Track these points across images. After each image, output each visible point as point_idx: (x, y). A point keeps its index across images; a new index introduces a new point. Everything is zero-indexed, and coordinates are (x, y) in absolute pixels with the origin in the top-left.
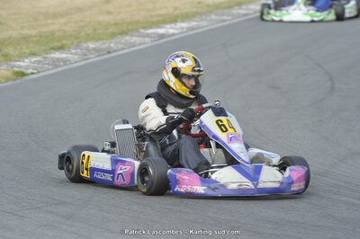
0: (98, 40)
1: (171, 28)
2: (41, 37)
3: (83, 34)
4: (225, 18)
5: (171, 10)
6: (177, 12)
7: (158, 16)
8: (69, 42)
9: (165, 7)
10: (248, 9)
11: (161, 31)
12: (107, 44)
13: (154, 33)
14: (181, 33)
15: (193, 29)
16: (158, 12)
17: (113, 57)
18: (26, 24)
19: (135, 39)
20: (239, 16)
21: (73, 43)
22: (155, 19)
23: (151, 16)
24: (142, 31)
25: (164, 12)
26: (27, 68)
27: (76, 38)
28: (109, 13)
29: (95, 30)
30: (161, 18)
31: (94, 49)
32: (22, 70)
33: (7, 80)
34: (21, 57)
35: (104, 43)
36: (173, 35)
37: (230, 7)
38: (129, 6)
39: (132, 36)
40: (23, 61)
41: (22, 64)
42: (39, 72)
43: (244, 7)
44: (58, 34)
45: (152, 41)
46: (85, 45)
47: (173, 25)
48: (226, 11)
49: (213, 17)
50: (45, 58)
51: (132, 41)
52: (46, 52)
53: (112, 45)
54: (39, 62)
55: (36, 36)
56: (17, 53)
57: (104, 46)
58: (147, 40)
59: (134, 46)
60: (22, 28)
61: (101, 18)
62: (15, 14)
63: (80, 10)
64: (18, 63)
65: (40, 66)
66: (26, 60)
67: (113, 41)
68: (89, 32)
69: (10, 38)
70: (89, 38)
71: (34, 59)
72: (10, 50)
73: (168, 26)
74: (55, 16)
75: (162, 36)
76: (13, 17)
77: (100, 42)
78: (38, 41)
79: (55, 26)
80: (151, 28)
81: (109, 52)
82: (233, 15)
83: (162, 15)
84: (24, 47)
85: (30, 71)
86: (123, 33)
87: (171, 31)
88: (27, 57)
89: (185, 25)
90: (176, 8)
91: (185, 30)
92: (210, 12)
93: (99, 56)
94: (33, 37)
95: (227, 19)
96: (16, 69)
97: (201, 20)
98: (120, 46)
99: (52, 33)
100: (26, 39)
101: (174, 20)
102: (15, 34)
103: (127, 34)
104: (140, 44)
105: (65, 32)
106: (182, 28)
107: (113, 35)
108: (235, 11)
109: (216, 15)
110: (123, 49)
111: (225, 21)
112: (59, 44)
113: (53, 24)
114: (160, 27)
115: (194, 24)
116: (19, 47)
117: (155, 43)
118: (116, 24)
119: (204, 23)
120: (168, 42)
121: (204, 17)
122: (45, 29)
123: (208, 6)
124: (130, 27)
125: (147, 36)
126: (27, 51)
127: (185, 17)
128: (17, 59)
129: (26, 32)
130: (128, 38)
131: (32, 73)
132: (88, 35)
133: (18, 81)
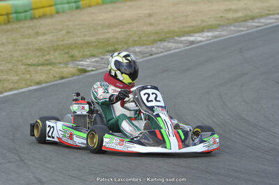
0: (143, 45)
1: (200, 36)
2: (99, 42)
3: (131, 40)
4: (242, 29)
5: (199, 22)
6: (204, 24)
7: (189, 27)
8: (120, 47)
9: (195, 21)
10: (259, 22)
11: (191, 39)
12: (150, 49)
13: (186, 40)
14: (207, 40)
15: (216, 37)
16: (189, 24)
17: (154, 59)
18: (87, 33)
19: (170, 45)
20: (253, 27)
21: (123, 47)
22: (187, 29)
23: (184, 27)
24: (176, 38)
25: (194, 24)
26: (88, 66)
27: (126, 43)
28: (151, 24)
29: (140, 37)
30: (191, 29)
31: (139, 52)
32: (84, 67)
33: (73, 75)
34: (84, 57)
35: (147, 48)
36: (201, 42)
37: (245, 21)
38: (166, 19)
39: (169, 42)
40: (85, 61)
41: (84, 63)
42: (97, 70)
43: (257, 20)
44: (112, 40)
45: (184, 47)
46: (133, 49)
47: (200, 34)
48: (242, 23)
49: (232, 28)
50: (102, 59)
51: (169, 46)
52: (103, 54)
53: (153, 49)
54: (97, 62)
55: (95, 42)
56: (81, 54)
57: (147, 50)
58: (181, 45)
59: (170, 50)
60: (85, 35)
61: (145, 28)
62: (79, 25)
63: (129, 22)
64: (81, 62)
65: (98, 64)
66: (88, 60)
67: (154, 46)
68: (136, 39)
69: (75, 43)
70: (135, 43)
71: (93, 60)
72: (75, 53)
73: (197, 35)
74: (110, 26)
75: (192, 43)
76: (78, 27)
77: (144, 47)
78: (96, 46)
79: (109, 34)
80: (184, 36)
81: (151, 55)
82: (248, 27)
83: (192, 27)
84: (86, 50)
85: (90, 69)
86: (162, 40)
87: (200, 39)
88: (88, 58)
89: (210, 34)
90: (203, 21)
91: (210, 38)
92: (230, 25)
93: (143, 57)
94: (92, 42)
95: (243, 29)
96: (80, 67)
97: (223, 31)
98: (160, 50)
99: (107, 40)
100: (87, 44)
101: (202, 30)
102: (79, 40)
103: (165, 41)
104: (176, 49)
105: (117, 38)
106: (208, 37)
107: (154, 42)
108: (250, 23)
109: (234, 26)
110: (162, 52)
111: (241, 31)
112: (113, 48)
113: (108, 32)
114: (190, 36)
115: (217, 33)
116: (82, 50)
117: (187, 48)
118: (157, 33)
119: (224, 33)
120: (196, 47)
121: (225, 28)
122: (102, 37)
123: (228, 19)
124: (168, 35)
125: (181, 42)
126: (88, 53)
127: (210, 28)
128: (81, 59)
129: (87, 38)
130: (165, 44)
131: (92, 70)
132: (135, 41)
133: (81, 76)
